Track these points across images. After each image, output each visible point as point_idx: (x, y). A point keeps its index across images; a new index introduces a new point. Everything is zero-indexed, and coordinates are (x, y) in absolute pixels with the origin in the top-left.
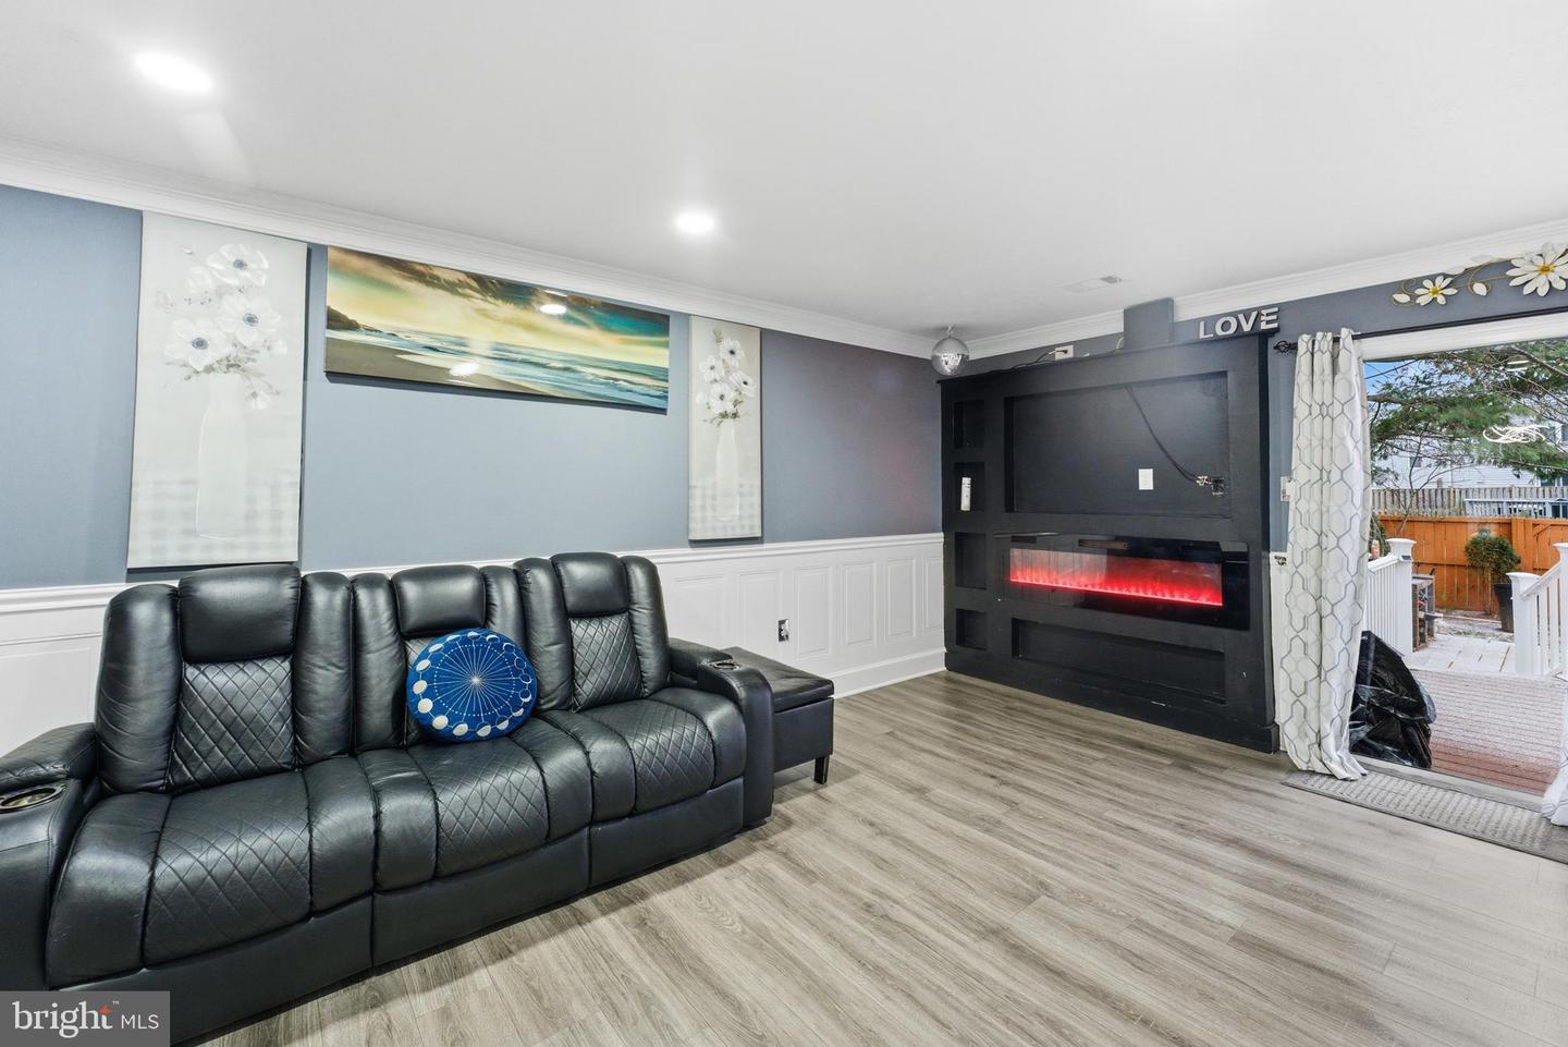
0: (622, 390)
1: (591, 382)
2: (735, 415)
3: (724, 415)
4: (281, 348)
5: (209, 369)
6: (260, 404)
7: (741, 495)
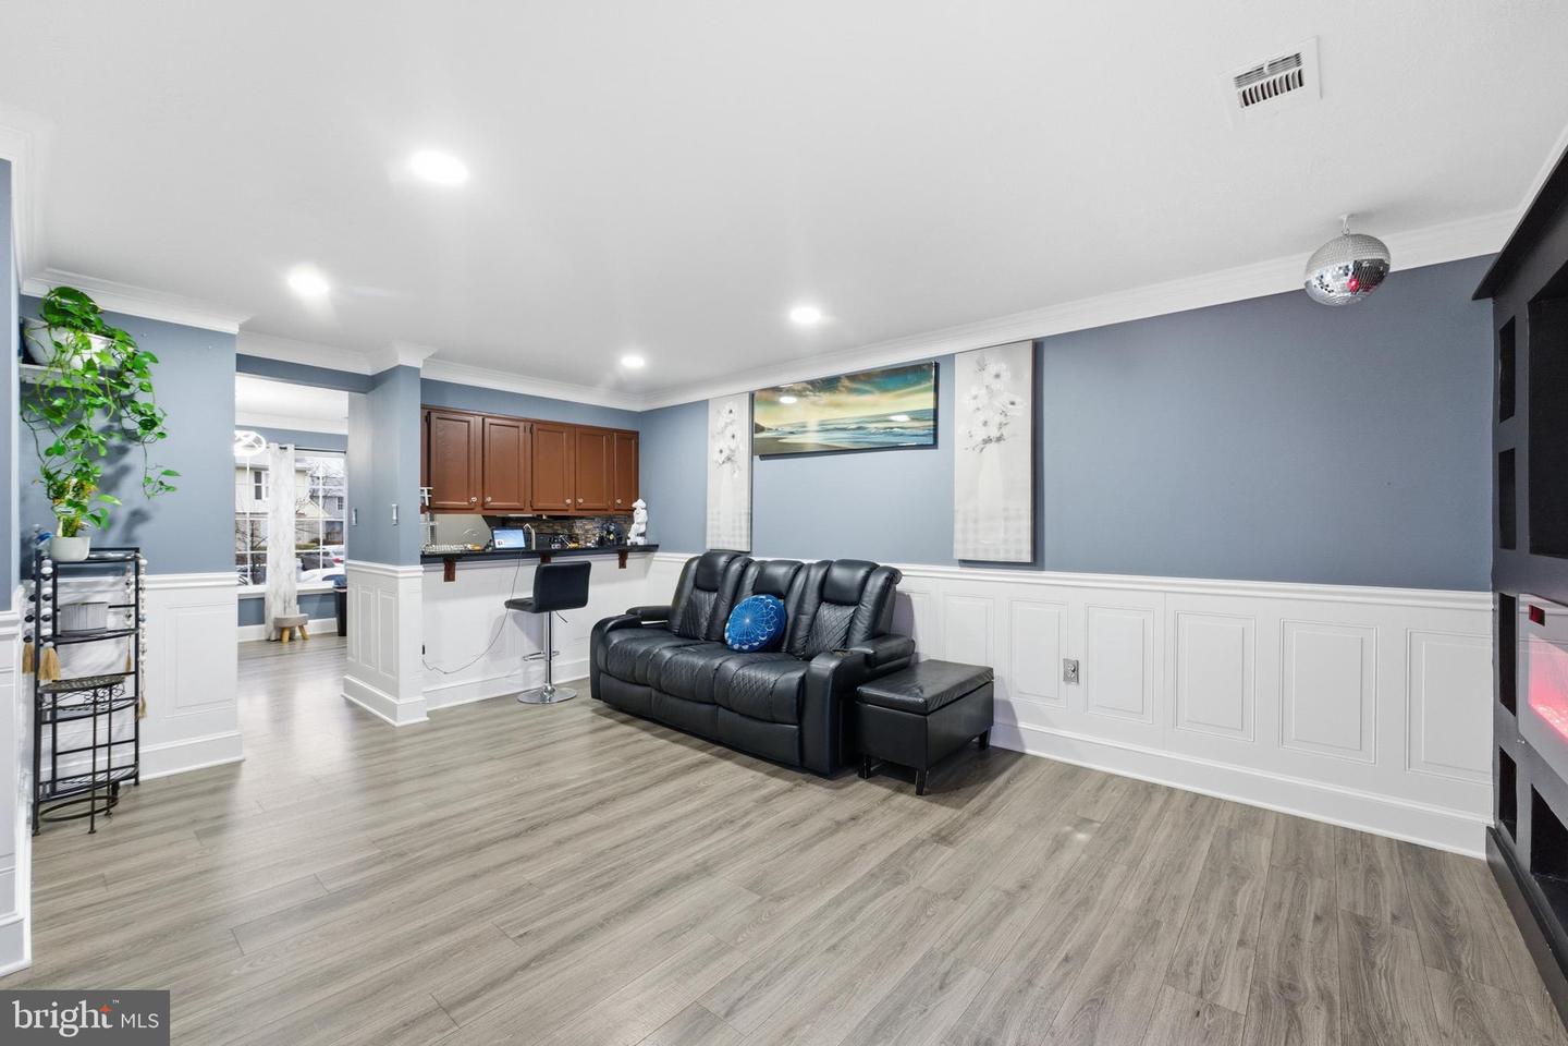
0: (897, 435)
1: (873, 434)
2: (999, 439)
3: (988, 441)
4: (741, 448)
5: (723, 462)
6: (736, 475)
7: (1006, 519)
